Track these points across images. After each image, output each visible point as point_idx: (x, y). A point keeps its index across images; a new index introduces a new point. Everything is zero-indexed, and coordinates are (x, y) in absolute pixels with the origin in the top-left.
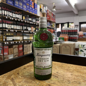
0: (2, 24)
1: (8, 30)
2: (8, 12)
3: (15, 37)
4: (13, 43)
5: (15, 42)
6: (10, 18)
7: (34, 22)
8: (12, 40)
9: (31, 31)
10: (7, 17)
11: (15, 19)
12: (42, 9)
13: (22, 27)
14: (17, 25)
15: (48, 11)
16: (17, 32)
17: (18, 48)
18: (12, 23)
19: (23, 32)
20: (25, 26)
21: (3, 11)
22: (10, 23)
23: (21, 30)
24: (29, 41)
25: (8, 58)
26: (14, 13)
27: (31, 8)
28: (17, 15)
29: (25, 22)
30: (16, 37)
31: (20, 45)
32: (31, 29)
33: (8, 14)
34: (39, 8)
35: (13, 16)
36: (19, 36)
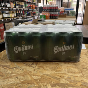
19: (2, 9)
32: (11, 5)
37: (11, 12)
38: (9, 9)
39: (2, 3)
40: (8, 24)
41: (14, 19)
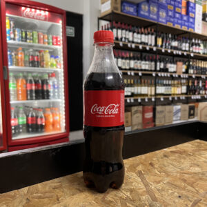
2: (124, 31)
3: (136, 88)
4: (132, 101)
5: (137, 100)
6: (127, 45)
7: (185, 51)
8: (129, 94)
9: (175, 72)
11: (138, 47)
13: (153, 63)
14: (142, 60)
16: (141, 77)
17: (143, 112)
18: (132, 55)
19: (157, 75)
20: (160, 62)
21: (115, 31)
22: (128, 56)
23: (151, 71)
24: (170, 99)
26: (138, 33)
27: (177, 15)
28: (143, 36)
29: (161, 50)
30: (139, 88)
31: (146, 107)
32: (177, 68)
33: (124, 36)
34: (201, 13)
35: (135, 40)
36: (145, 86)
37: (176, 82)
38: (172, 76)
39: (158, 64)
40: (163, 109)
41: (179, 98)
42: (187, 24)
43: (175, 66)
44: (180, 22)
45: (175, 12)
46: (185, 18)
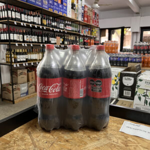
0: (8, 34)
1: (18, 44)
2: (17, 13)
3: (29, 55)
4: (27, 65)
5: (31, 64)
6: (20, 24)
7: (62, 29)
8: (25, 60)
9: (55, 44)
10: (15, 23)
11: (29, 25)
12: (76, 4)
13: (40, 37)
14: (32, 35)
15: (87, 7)
16: (32, 47)
18: (24, 31)
19: (44, 46)
20: (45, 37)
21: (9, 12)
23: (39, 43)
25: (19, 89)
26: (28, 15)
27: (55, 4)
28: (32, 17)
30: (32, 55)
33: (17, 17)
34: (71, 3)
35: (26, 20)
42: (62, 10)
43: (56, 39)
44: (57, 8)
45: (54, 1)
46: (61, 6)
